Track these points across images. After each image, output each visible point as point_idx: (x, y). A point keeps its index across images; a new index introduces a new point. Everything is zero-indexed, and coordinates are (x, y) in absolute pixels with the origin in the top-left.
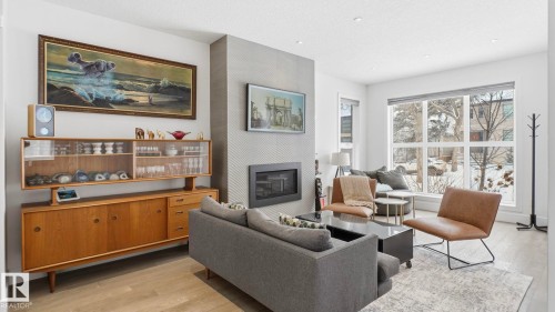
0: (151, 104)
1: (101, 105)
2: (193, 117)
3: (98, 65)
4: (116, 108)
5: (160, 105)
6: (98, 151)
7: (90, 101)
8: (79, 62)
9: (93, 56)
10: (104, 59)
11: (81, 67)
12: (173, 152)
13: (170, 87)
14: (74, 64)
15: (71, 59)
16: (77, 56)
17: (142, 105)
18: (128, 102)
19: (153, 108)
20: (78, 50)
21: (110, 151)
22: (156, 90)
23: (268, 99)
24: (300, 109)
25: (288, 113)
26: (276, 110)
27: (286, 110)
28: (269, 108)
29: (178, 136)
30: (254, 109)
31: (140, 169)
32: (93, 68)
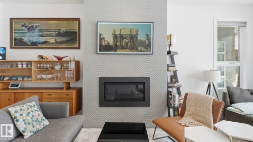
1: (34, 45)
2: (79, 48)
3: (32, 27)
4: (40, 46)
5: (61, 43)
6: (20, 66)
7: (30, 44)
8: (26, 27)
9: (31, 23)
10: (35, 24)
11: (26, 29)
12: (58, 67)
13: (66, 32)
14: (23, 28)
15: (22, 26)
16: (25, 24)
17: (52, 44)
18: (45, 42)
19: (57, 44)
20: (25, 22)
21: (25, 66)
22: (59, 35)
23: (115, 30)
24: (147, 35)
25: (135, 39)
26: (122, 37)
27: (133, 37)
28: (115, 37)
29: (60, 59)
30: (101, 39)
31: (39, 76)
32: (31, 29)
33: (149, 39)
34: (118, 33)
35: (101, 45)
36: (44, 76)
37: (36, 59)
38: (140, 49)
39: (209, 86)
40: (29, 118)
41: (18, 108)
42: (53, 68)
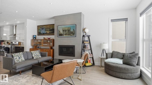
0: (49, 33)
1: (43, 34)
6: (39, 41)
9: (43, 27)
12: (49, 42)
14: (41, 29)
18: (46, 33)
20: (41, 27)
22: (50, 30)
23: (63, 29)
24: (74, 30)
25: (69, 31)
26: (65, 31)
27: (69, 30)
28: (63, 31)
29: (49, 39)
30: (59, 32)
31: (44, 44)
32: (43, 29)
33: (74, 31)
34: (64, 29)
35: (59, 34)
36: (45, 44)
37: (43, 39)
38: (71, 35)
39: (103, 50)
40: (35, 54)
41: (33, 51)
42: (47, 42)
